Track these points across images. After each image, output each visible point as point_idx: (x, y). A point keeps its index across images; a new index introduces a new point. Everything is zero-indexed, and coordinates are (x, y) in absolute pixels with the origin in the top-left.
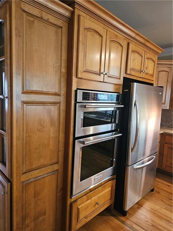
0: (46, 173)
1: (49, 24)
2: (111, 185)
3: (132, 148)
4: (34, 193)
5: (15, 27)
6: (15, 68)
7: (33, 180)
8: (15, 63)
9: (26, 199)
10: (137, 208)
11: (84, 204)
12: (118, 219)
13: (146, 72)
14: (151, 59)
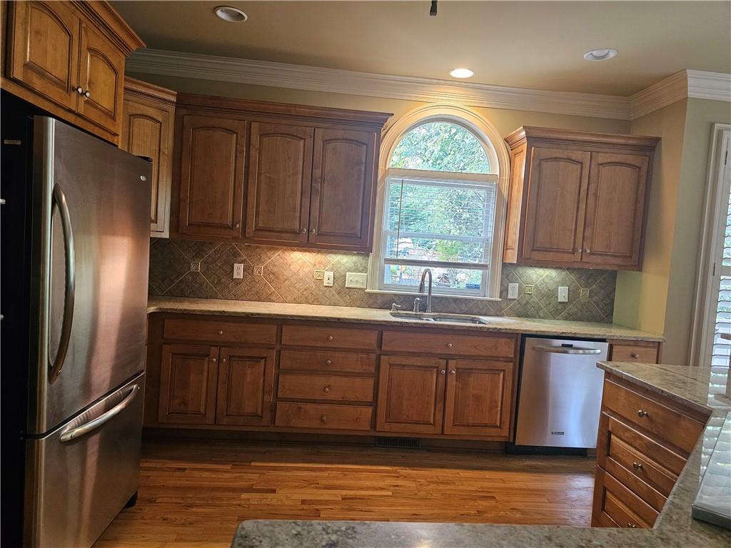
3: (50, 367)
13: (88, 94)
14: (105, 58)
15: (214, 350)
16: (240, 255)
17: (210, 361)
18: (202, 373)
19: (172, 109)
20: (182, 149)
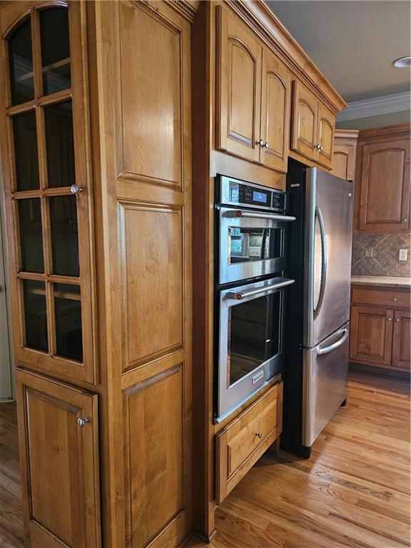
0: (164, 369)
1: (159, 21)
2: (276, 396)
3: (314, 311)
4: (145, 416)
5: (102, 20)
6: (103, 119)
7: (142, 385)
8: (103, 105)
9: (131, 432)
10: (326, 440)
11: (237, 437)
12: (295, 466)
14: (327, 121)
15: (390, 313)
16: (404, 242)
17: (387, 320)
18: (381, 327)
19: (355, 143)
20: (362, 170)
